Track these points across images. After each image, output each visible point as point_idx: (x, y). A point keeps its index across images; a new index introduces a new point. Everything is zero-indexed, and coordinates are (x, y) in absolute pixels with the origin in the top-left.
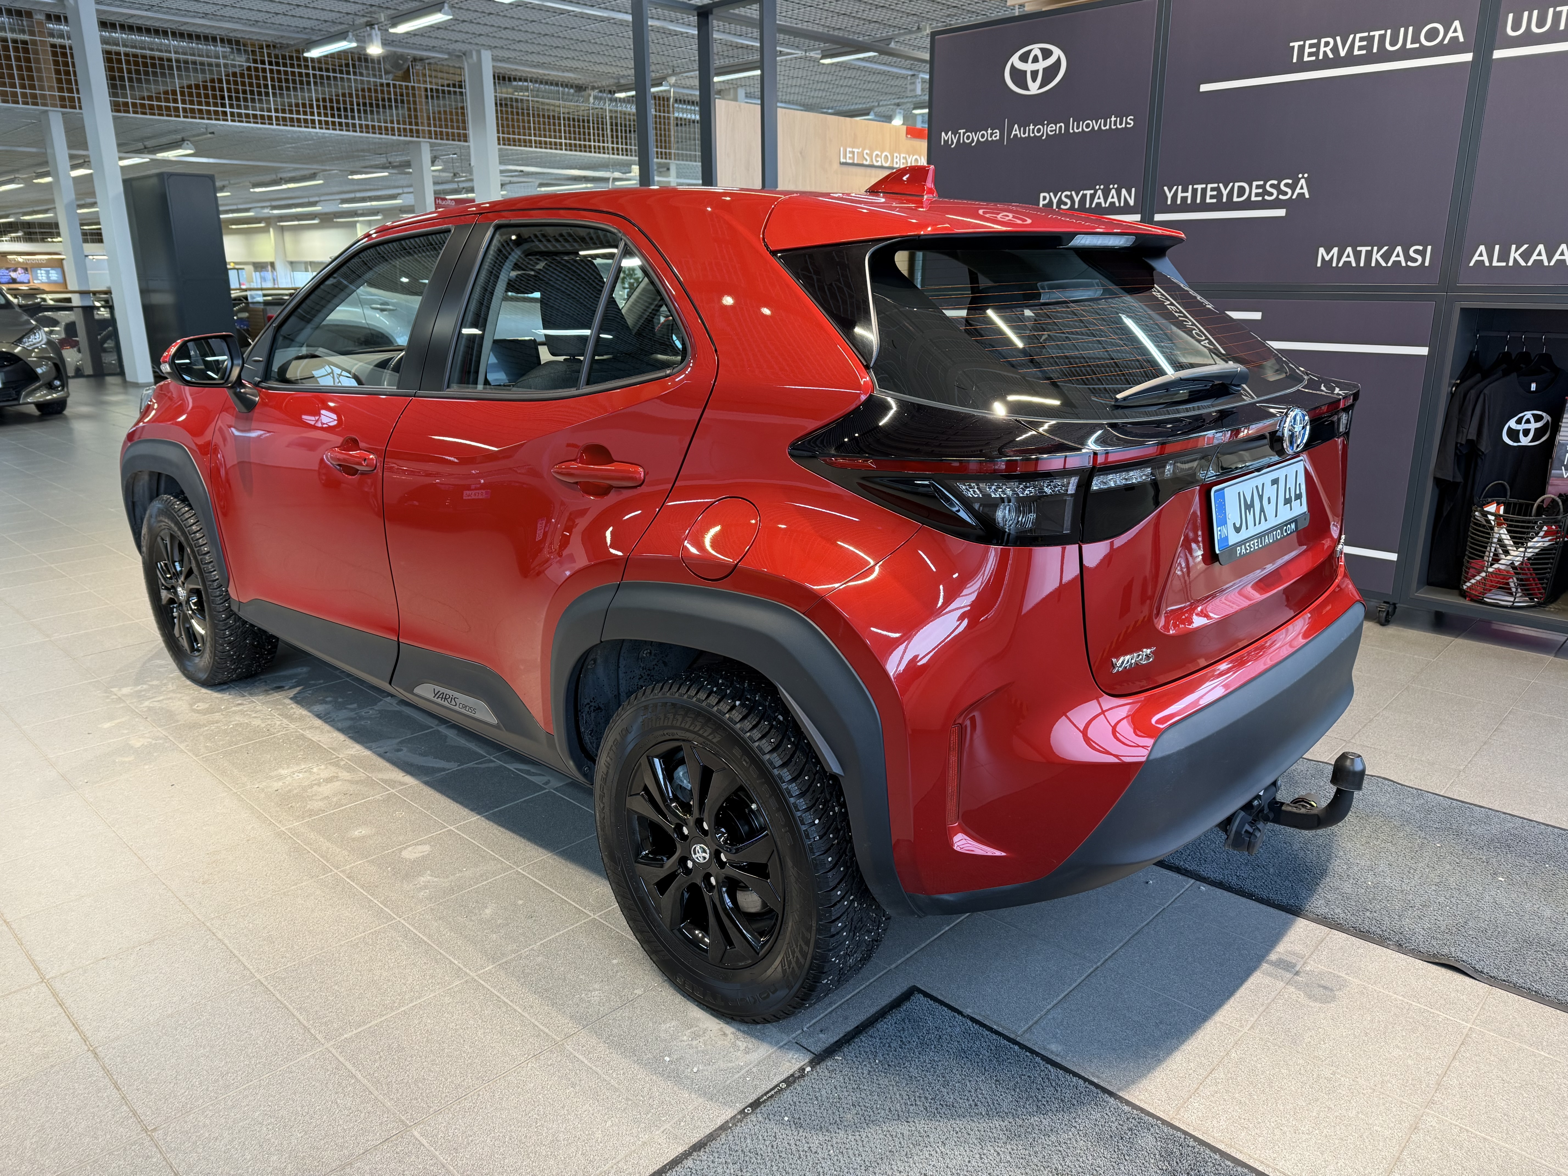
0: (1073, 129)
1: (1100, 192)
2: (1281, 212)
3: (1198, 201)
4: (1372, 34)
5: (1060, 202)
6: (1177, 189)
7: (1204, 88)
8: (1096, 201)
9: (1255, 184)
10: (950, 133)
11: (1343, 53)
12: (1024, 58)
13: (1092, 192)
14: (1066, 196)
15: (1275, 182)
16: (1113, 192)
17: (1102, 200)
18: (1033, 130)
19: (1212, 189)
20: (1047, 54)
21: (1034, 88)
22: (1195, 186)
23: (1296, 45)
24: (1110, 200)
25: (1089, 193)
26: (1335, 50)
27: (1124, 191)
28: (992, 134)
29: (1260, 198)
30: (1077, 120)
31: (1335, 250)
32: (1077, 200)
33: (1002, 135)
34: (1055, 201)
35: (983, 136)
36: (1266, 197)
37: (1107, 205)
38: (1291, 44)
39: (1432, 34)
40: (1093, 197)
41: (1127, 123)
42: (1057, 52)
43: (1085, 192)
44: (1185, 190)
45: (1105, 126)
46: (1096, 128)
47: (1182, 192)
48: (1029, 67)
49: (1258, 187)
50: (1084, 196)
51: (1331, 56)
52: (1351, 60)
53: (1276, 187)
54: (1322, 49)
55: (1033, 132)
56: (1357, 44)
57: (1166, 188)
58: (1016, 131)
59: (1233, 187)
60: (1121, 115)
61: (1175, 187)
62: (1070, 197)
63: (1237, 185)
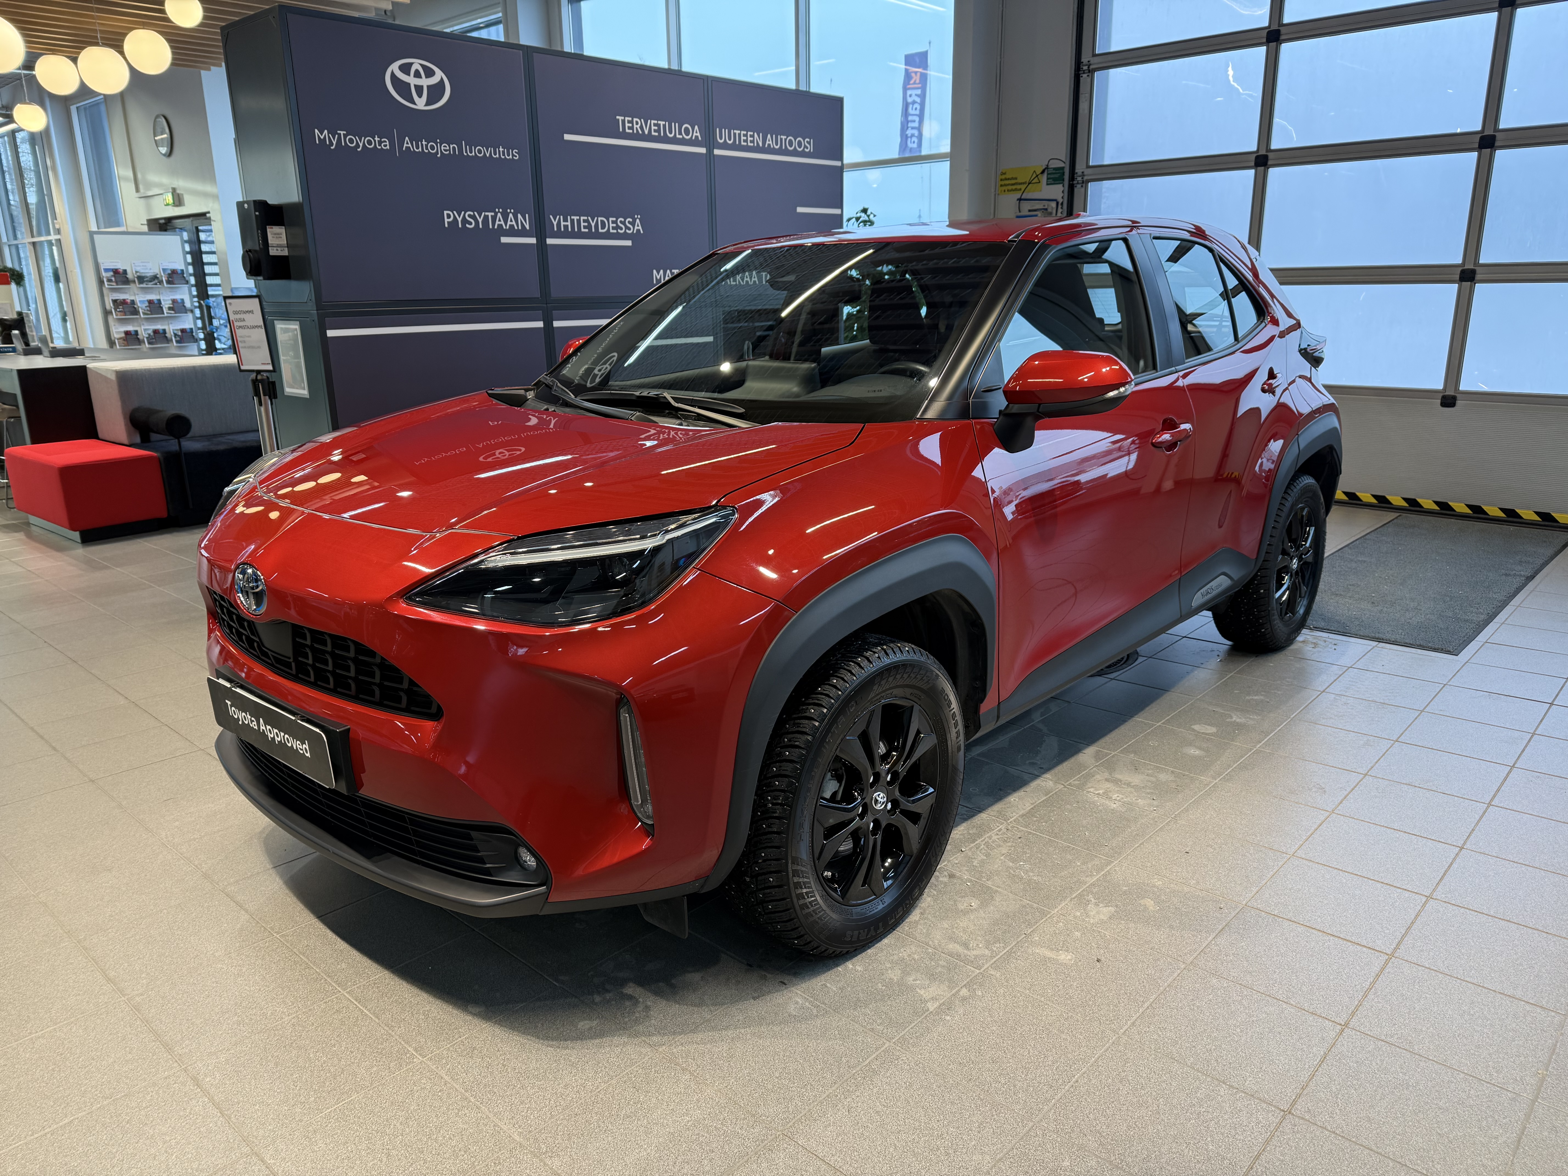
0: (466, 152)
1: (499, 215)
2: (628, 243)
3: (576, 230)
4: (659, 122)
5: (464, 221)
6: (560, 218)
7: (567, 137)
8: (497, 222)
9: (611, 219)
10: (326, 131)
11: (646, 132)
12: (406, 69)
13: (493, 214)
14: (470, 216)
15: (623, 220)
16: (511, 215)
17: (502, 222)
18: (427, 146)
19: (584, 221)
20: (430, 73)
21: (420, 103)
22: (572, 217)
23: (620, 118)
24: (509, 223)
25: (490, 214)
26: (641, 127)
27: (519, 216)
28: (380, 143)
29: (615, 231)
30: (471, 144)
31: (662, 271)
32: (480, 220)
33: (392, 144)
34: (460, 220)
35: (370, 143)
36: (619, 231)
37: (508, 227)
38: (618, 117)
39: (687, 132)
40: (494, 218)
41: (513, 155)
42: (439, 75)
43: (487, 214)
44: (565, 220)
45: (495, 154)
46: (488, 155)
47: (564, 221)
48: (411, 80)
49: (613, 222)
50: (486, 217)
51: (640, 132)
52: (649, 138)
53: (623, 223)
54: (635, 126)
55: (427, 149)
56: (653, 128)
57: (551, 217)
58: (407, 144)
59: (597, 220)
60: (508, 147)
61: (558, 217)
62: (473, 217)
63: (600, 219)
